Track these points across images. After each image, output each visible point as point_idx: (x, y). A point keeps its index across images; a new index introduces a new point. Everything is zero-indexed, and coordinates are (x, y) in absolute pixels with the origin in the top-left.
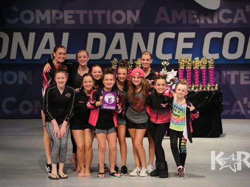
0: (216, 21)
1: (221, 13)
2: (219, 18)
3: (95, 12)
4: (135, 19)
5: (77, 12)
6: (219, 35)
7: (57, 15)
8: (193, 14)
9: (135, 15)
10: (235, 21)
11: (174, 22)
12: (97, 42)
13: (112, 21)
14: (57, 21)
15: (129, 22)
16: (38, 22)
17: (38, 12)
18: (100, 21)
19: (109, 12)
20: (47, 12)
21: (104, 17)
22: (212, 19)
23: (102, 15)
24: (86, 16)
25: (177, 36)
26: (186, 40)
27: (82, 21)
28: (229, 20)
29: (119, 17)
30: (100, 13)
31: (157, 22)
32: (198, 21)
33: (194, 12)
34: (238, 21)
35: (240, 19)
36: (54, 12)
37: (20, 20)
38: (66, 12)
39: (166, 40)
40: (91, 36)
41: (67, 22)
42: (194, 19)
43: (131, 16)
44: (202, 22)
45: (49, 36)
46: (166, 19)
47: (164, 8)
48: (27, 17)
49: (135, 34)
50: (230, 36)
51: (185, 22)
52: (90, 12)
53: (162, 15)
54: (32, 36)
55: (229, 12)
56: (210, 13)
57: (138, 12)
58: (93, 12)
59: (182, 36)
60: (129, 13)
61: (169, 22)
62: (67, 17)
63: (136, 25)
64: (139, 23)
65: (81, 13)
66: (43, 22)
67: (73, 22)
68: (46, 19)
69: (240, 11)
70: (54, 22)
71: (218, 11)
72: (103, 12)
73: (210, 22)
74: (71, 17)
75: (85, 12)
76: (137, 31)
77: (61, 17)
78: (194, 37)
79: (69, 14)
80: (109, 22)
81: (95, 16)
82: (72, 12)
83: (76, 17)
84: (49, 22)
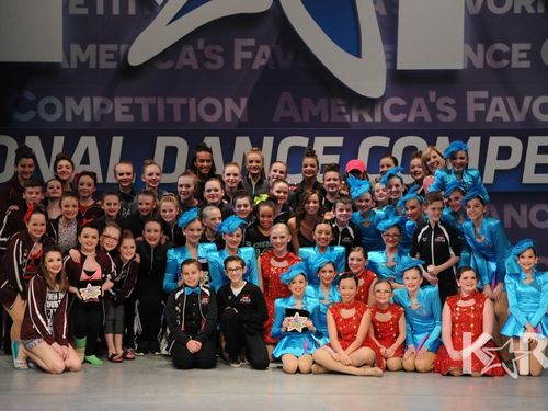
0: (378, 118)
1: (389, 103)
2: (384, 113)
3: (170, 100)
4: (239, 113)
5: (138, 100)
6: (384, 141)
7: (103, 106)
8: (339, 106)
9: (239, 106)
10: (411, 118)
11: (306, 118)
12: (171, 152)
13: (198, 117)
14: (102, 116)
15: (228, 118)
16: (69, 118)
17: (70, 101)
18: (177, 117)
19: (193, 100)
20: (86, 101)
21: (185, 109)
22: (372, 114)
23: (182, 105)
24: (153, 108)
25: (311, 143)
26: (328, 150)
27: (146, 116)
28: (401, 117)
29: (210, 109)
30: (177, 102)
31: (276, 118)
32: (348, 117)
33: (340, 103)
34: (416, 119)
35: (420, 115)
36: (98, 101)
37: (38, 114)
38: (118, 101)
39: (294, 150)
40: (162, 143)
41: (119, 117)
42: (341, 114)
43: (232, 109)
44: (355, 118)
45: (88, 143)
46: (293, 113)
47: (289, 94)
48: (51, 109)
49: (238, 139)
50: (402, 143)
51: (325, 119)
52: (161, 101)
53: (287, 107)
54: (58, 143)
55: (401, 102)
56: (369, 104)
57: (244, 101)
58: (165, 101)
59: (321, 143)
60: (229, 102)
61: (297, 118)
62: (120, 109)
63: (241, 123)
64: (246, 119)
65: (144, 102)
66: (78, 118)
67: (130, 118)
68: (83, 113)
69: (419, 101)
70: (97, 118)
71: (381, 100)
72: (183, 100)
73: (368, 118)
74: (127, 109)
75: (152, 100)
76: (242, 134)
77: (109, 110)
78: (341, 145)
79: (123, 105)
80: (193, 118)
81: (169, 109)
82: (129, 100)
83: (135, 109)
84: (88, 118)
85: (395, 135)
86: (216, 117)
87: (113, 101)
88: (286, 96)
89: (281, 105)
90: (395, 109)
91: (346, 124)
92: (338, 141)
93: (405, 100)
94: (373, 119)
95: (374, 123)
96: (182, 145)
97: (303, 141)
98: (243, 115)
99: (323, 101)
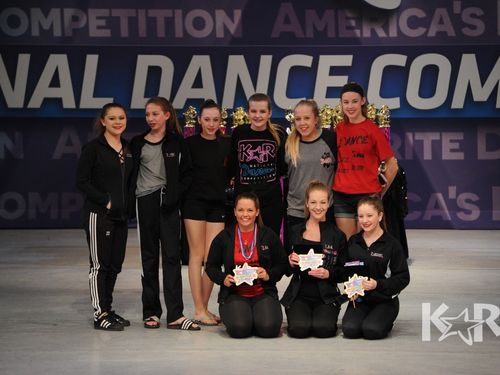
0: (393, 33)
1: (406, 15)
2: (400, 27)
3: (152, 13)
4: (233, 28)
5: (116, 12)
6: (400, 60)
7: (75, 19)
8: (348, 19)
9: (233, 21)
10: (432, 33)
11: (310, 34)
12: (154, 73)
13: (185, 31)
14: (75, 31)
15: (220, 34)
16: (35, 32)
17: (36, 13)
18: (161, 32)
19: (179, 13)
20: (55, 13)
21: (170, 23)
22: (386, 28)
23: (166, 19)
24: (133, 22)
25: (315, 63)
26: (335, 71)
27: (124, 32)
28: (420, 31)
29: (199, 23)
30: (161, 15)
31: (275, 34)
32: (358, 32)
33: (349, 15)
34: (438, 33)
35: (442, 28)
36: (69, 13)
38: (93, 13)
39: (295, 71)
40: (144, 62)
41: (94, 32)
42: (350, 28)
43: (224, 23)
44: (367, 33)
45: (58, 62)
46: (294, 27)
47: (289, 5)
48: (14, 22)
49: (232, 58)
50: (421, 62)
51: (331, 34)
52: (142, 13)
53: (287, 21)
54: (24, 60)
55: (420, 14)
56: (383, 16)
57: (238, 14)
58: (147, 12)
59: (327, 61)
60: (221, 15)
61: (299, 34)
62: (95, 24)
63: (234, 40)
64: (240, 35)
65: (123, 15)
66: (46, 33)
67: (107, 33)
68: (52, 26)
69: (441, 12)
70: (69, 33)
71: (398, 11)
72: (168, 13)
73: (381, 33)
74: (103, 23)
75: (132, 12)
76: (236, 52)
77: (82, 24)
78: (350, 64)
79: (98, 18)
80: (179, 33)
81: (151, 23)
82: (105, 12)
83: (112, 23)
84: (57, 33)
85: (412, 53)
86: (206, 32)
87: (86, 13)
88: (286, 9)
89: (280, 19)
90: (413, 23)
91: (356, 40)
92: (346, 60)
93: (425, 11)
94: (387, 33)
95: (389, 39)
96: (166, 65)
97: (306, 61)
98: (238, 29)
99: (329, 14)
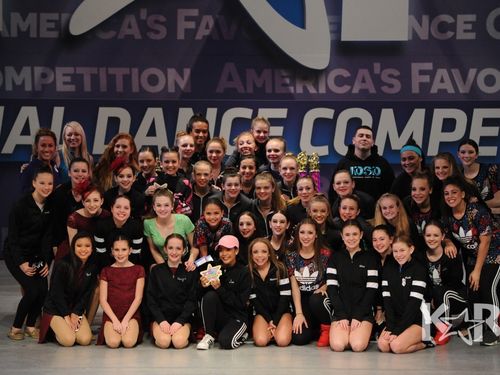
85: (339, 107)
86: (159, 88)
87: (54, 70)
88: (230, 67)
89: (224, 78)
90: (340, 81)
91: (291, 96)
92: (282, 113)
93: (350, 72)
94: (318, 90)
95: (318, 94)
96: (124, 116)
97: (246, 113)
98: (187, 85)
99: (267, 73)
